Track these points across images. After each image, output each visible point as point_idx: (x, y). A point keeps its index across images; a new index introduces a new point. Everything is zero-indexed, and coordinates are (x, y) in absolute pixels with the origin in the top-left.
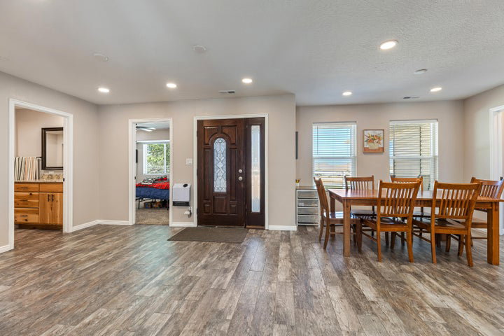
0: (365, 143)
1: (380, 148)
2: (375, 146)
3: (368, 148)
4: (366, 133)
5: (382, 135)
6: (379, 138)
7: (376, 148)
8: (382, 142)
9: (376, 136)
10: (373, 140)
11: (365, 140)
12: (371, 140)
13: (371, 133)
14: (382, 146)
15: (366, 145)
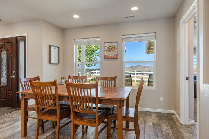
0: (105, 52)
1: (115, 55)
2: (111, 54)
3: (107, 55)
4: (106, 45)
5: (116, 46)
6: (114, 48)
7: (113, 55)
8: (116, 51)
9: (112, 47)
10: (111, 49)
11: (106, 49)
12: (109, 50)
13: (109, 44)
14: (116, 54)
15: (106, 54)
